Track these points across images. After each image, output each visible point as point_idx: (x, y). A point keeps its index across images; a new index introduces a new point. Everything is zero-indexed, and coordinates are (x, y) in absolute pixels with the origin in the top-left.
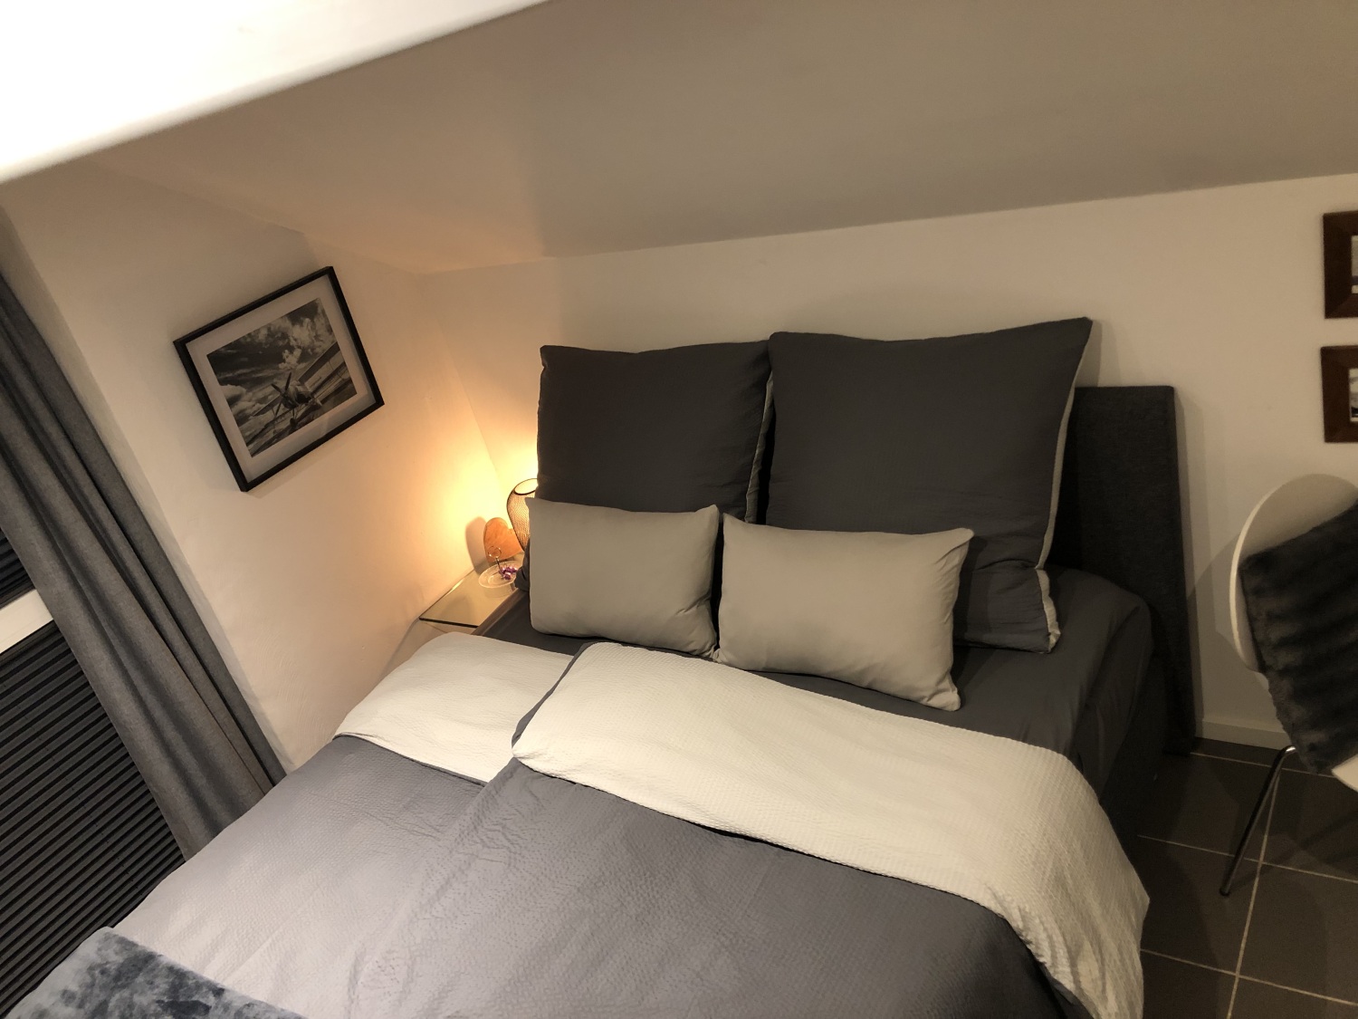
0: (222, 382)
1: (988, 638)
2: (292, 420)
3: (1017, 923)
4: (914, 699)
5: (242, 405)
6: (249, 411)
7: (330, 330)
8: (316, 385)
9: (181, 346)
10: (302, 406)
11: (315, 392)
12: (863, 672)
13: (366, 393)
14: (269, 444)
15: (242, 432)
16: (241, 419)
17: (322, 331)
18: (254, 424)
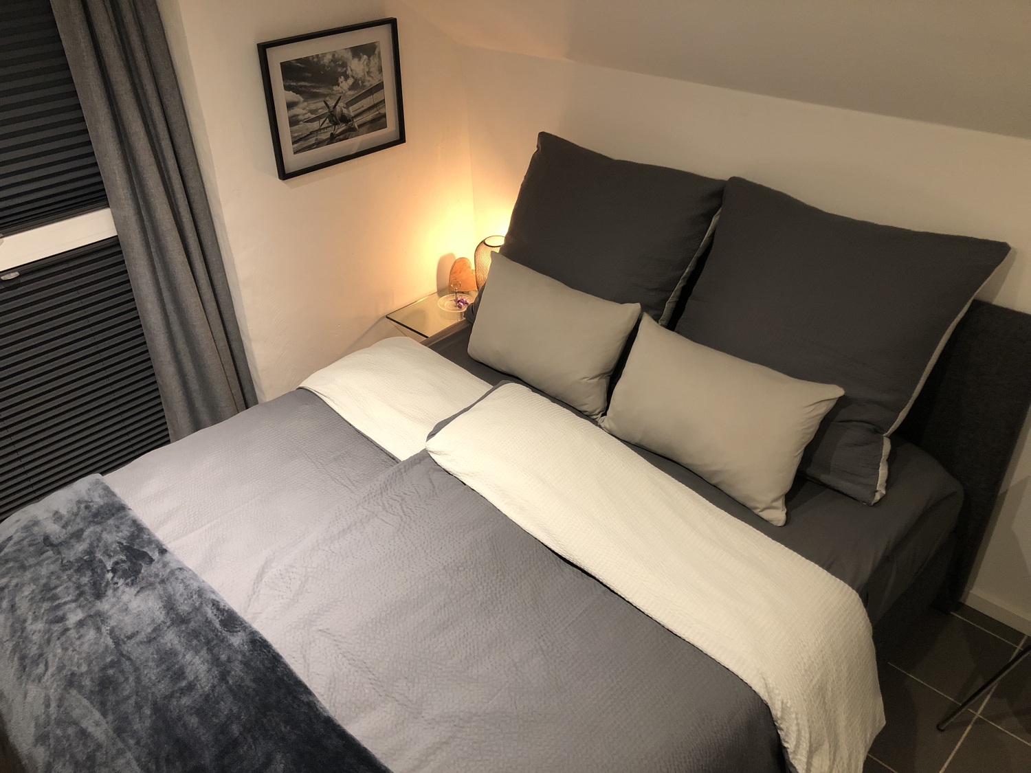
0: (287, 88)
1: (824, 478)
2: (332, 135)
3: (777, 712)
4: (748, 507)
5: (297, 110)
6: (301, 117)
7: (380, 70)
8: (358, 111)
9: (263, 49)
10: (343, 125)
11: (356, 116)
12: (716, 473)
13: (394, 129)
14: (310, 148)
15: (292, 132)
16: (293, 122)
17: (374, 69)
18: (302, 129)
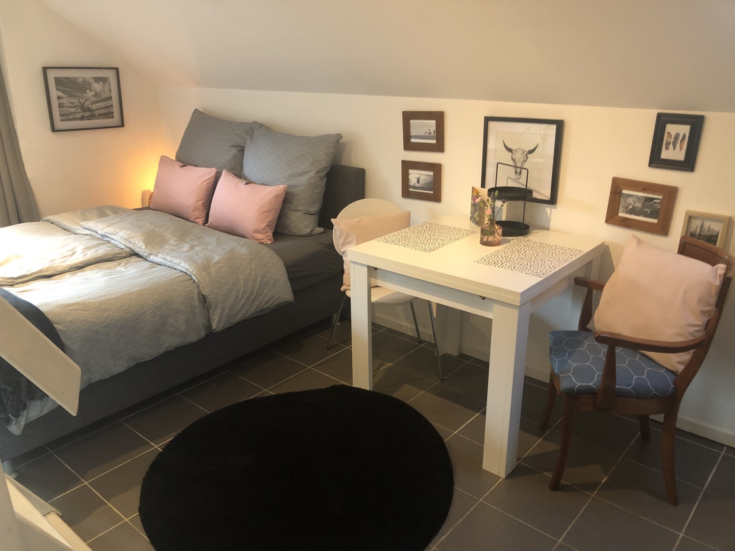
0: (57, 89)
2: (82, 116)
5: (62, 101)
7: (110, 90)
8: (98, 108)
9: (45, 69)
10: (88, 113)
11: (96, 110)
13: (118, 120)
14: (70, 120)
15: (59, 111)
17: (107, 90)
18: (65, 110)
